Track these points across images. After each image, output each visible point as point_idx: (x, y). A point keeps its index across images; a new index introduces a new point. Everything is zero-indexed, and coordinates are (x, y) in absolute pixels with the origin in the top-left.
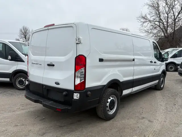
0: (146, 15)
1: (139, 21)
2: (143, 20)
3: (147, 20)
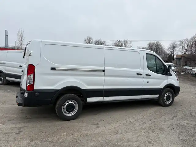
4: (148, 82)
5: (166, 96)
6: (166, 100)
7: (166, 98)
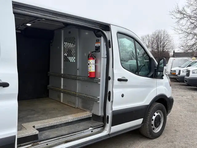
0: (183, 8)
1: (174, 17)
2: (179, 16)
3: (185, 16)
4: (123, 96)
5: (154, 118)
6: (154, 127)
7: (155, 122)
